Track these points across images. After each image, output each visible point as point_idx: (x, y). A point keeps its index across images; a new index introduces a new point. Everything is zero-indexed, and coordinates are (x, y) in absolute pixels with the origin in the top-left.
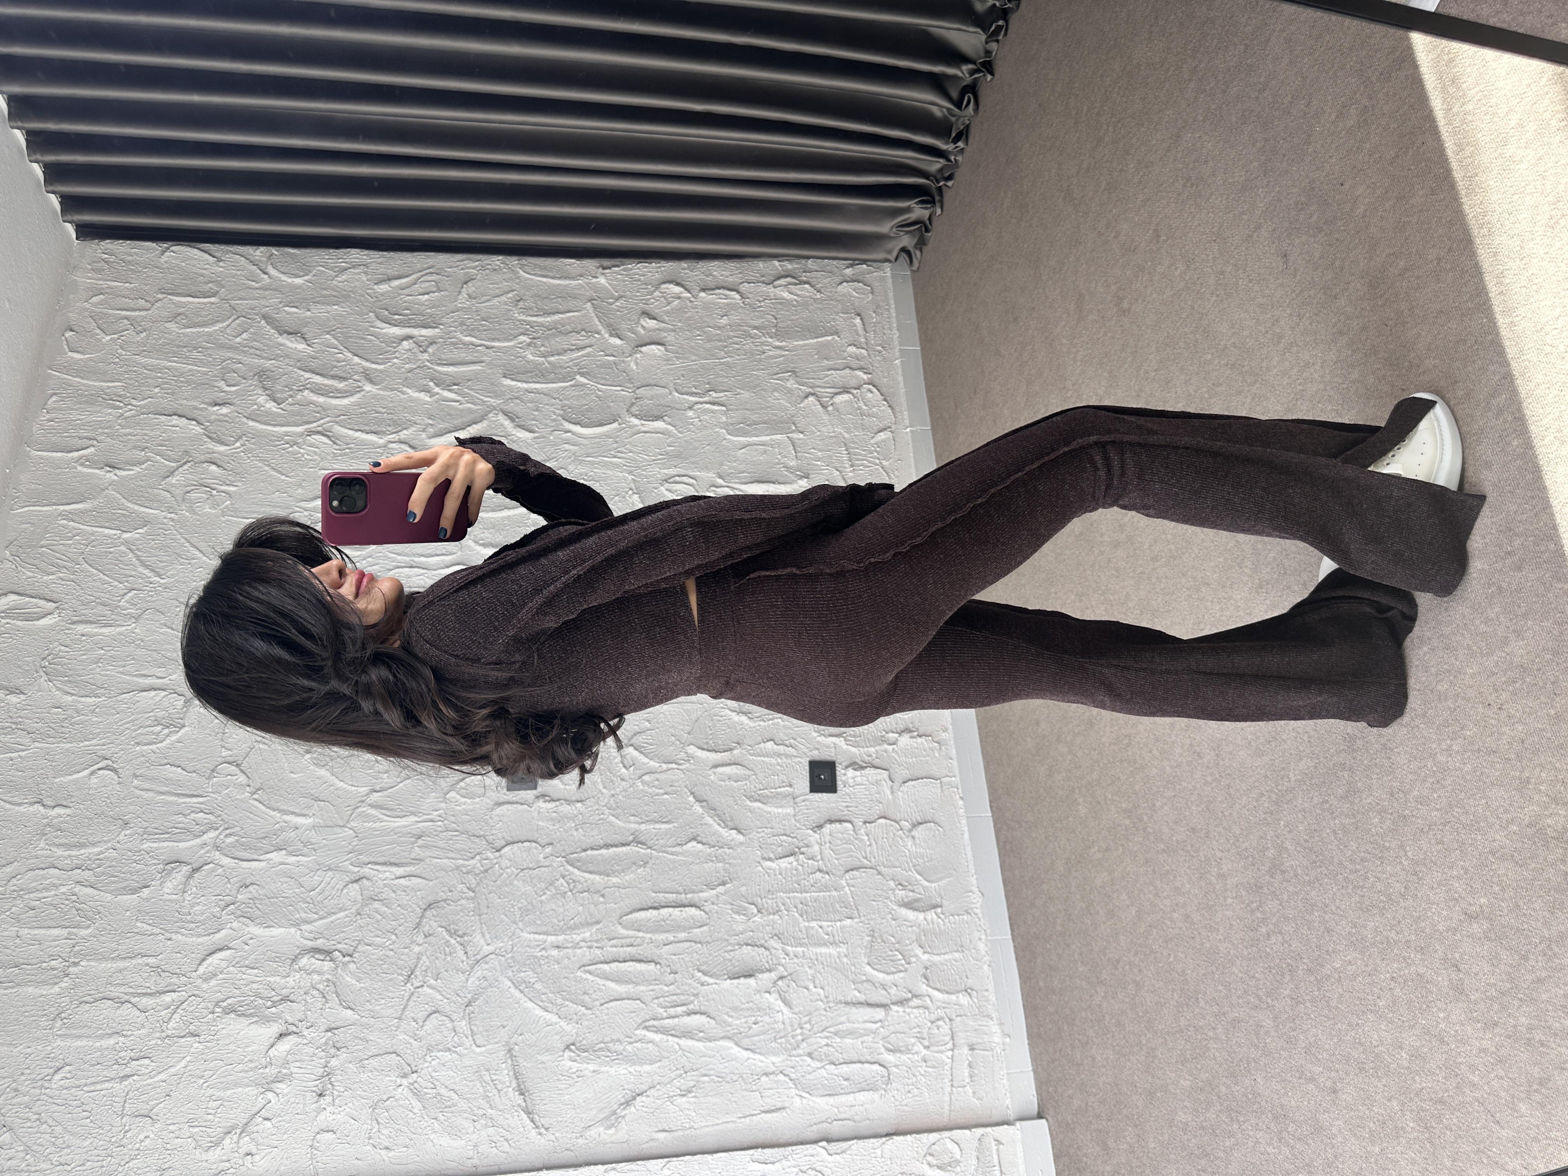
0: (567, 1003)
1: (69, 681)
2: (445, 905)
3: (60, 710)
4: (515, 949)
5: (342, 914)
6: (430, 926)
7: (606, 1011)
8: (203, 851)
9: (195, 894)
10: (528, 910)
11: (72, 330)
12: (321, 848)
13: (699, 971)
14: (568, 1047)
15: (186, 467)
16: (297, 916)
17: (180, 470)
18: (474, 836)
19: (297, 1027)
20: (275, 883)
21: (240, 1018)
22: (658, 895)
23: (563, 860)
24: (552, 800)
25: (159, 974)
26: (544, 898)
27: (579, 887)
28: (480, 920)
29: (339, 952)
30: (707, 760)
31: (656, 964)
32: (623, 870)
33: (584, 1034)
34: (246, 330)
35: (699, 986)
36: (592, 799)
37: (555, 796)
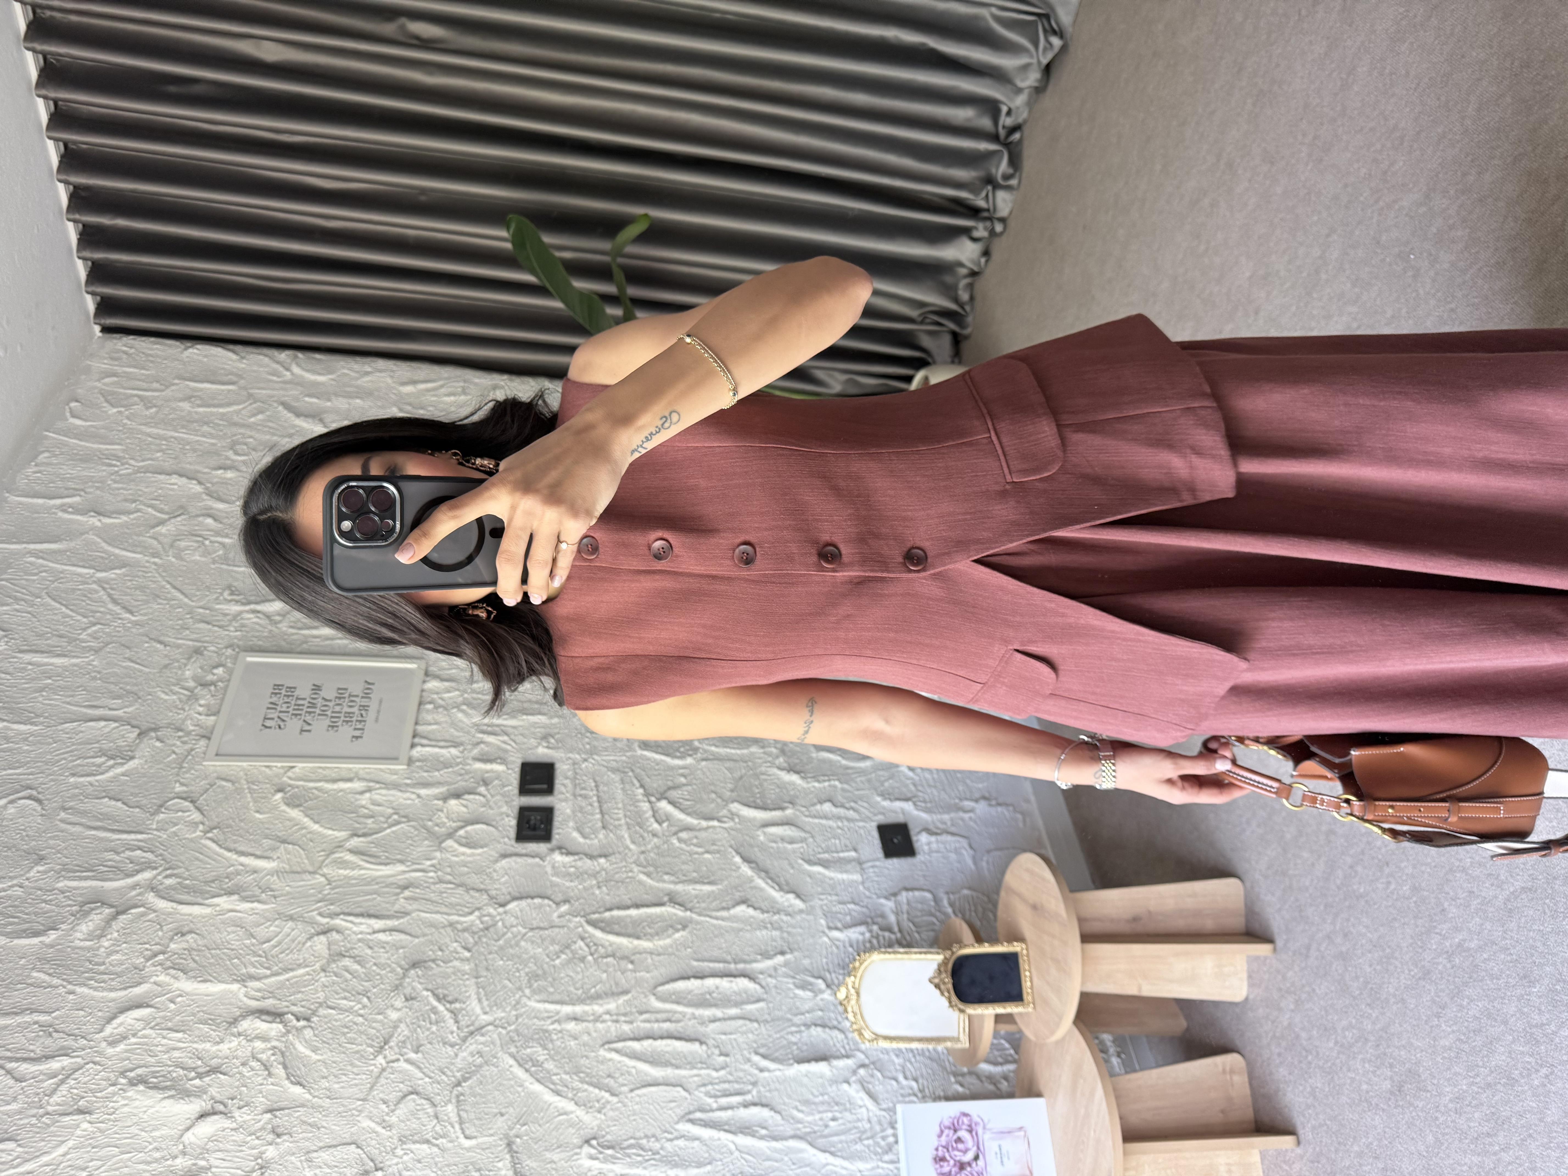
0: (586, 1087)
1: (4, 708)
2: (433, 966)
4: (520, 1020)
5: (301, 971)
6: (413, 988)
7: (637, 1099)
8: (134, 893)
9: (116, 940)
10: (537, 976)
11: (77, 402)
12: (282, 895)
13: (757, 1053)
14: (587, 1142)
15: (179, 519)
16: (244, 971)
17: (173, 521)
18: (473, 889)
19: (225, 1106)
20: (219, 932)
21: (151, 1092)
22: (701, 964)
23: (582, 920)
24: (569, 853)
25: (50, 1035)
26: (557, 962)
27: (602, 950)
28: (477, 983)
29: (293, 1014)
30: (754, 819)
31: (701, 1043)
32: (657, 934)
33: (609, 1126)
34: (262, 412)
35: (756, 1072)
36: (617, 855)
37: (573, 849)
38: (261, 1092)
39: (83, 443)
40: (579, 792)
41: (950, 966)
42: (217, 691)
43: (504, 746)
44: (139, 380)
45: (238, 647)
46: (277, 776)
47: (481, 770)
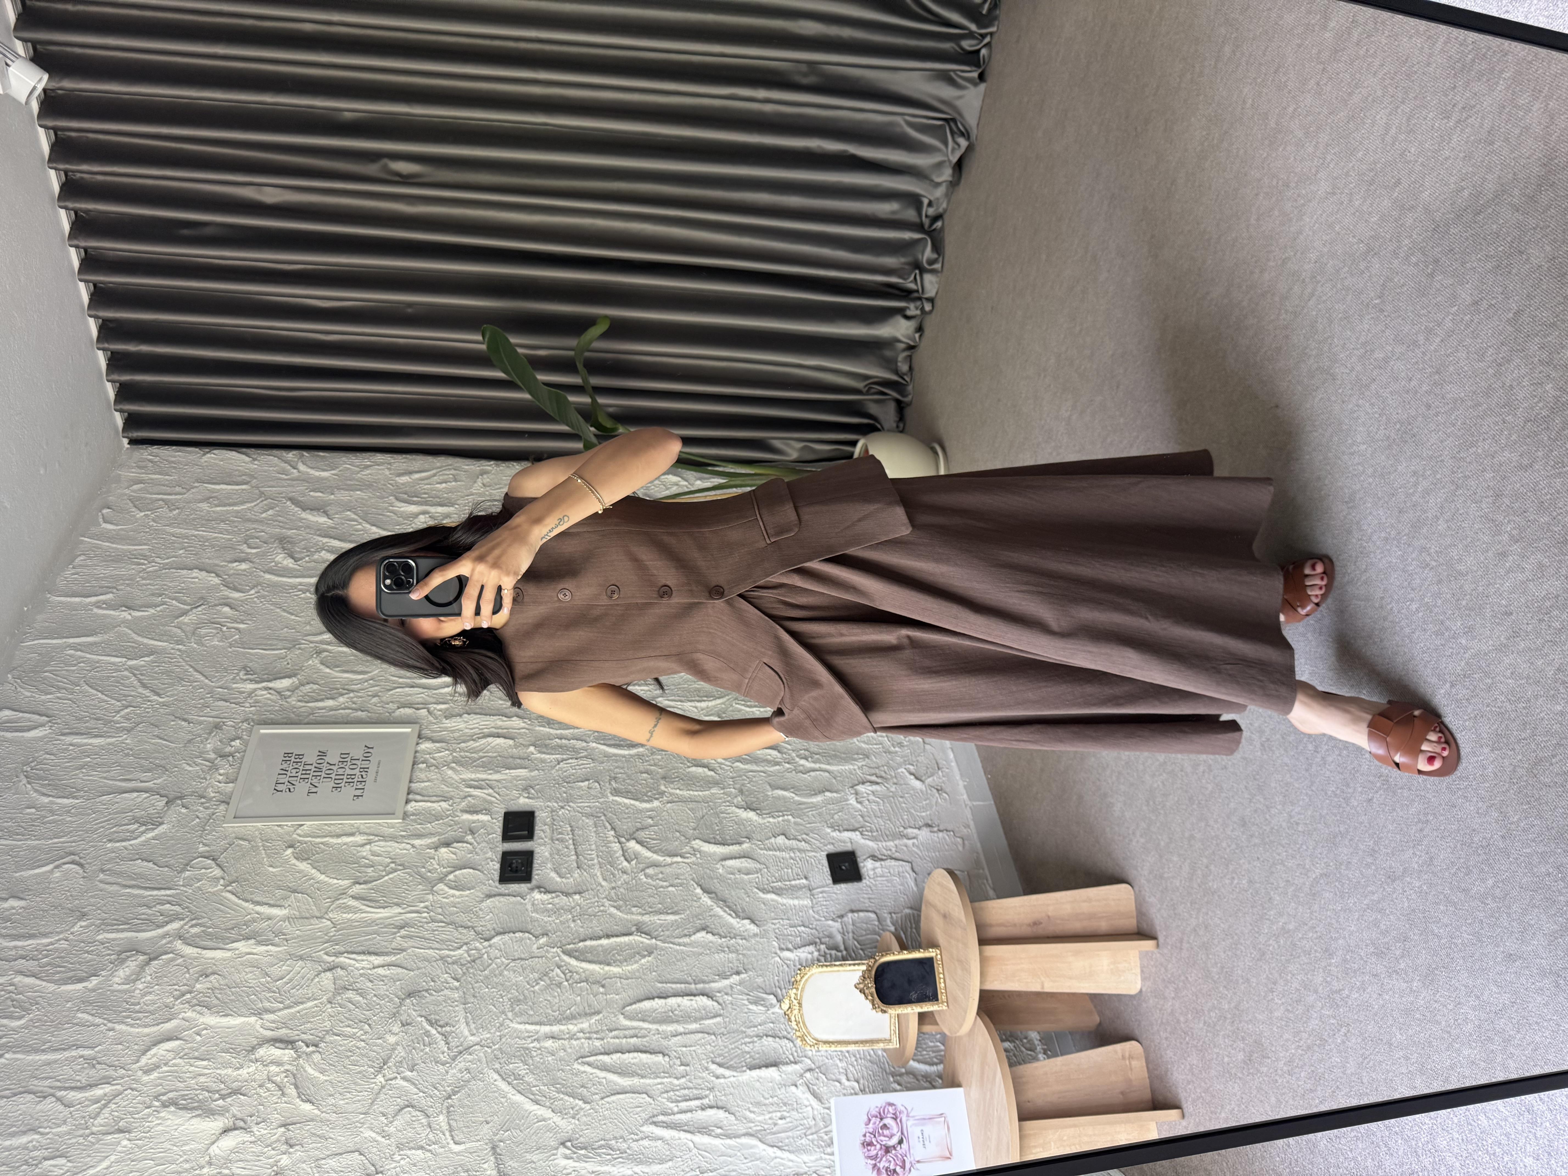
0: (562, 1096)
1: (49, 785)
2: (426, 995)
3: (33, 810)
4: (504, 1040)
5: (310, 1004)
6: (408, 1015)
7: (608, 1106)
8: (164, 941)
9: (149, 982)
10: (519, 1000)
11: (109, 508)
12: (293, 938)
13: (713, 1062)
14: (563, 1144)
15: (200, 609)
16: (261, 1005)
17: (194, 611)
18: (462, 926)
19: (245, 1122)
20: (239, 972)
21: (181, 1112)
22: (664, 985)
23: (559, 950)
24: (547, 892)
25: (94, 1066)
26: (537, 988)
27: (576, 977)
28: (465, 1009)
29: (302, 1042)
30: (715, 853)
31: (664, 1055)
32: (626, 960)
33: (582, 1130)
34: (272, 508)
35: (713, 1079)
36: (590, 892)
37: (550, 888)
38: (276, 1110)
39: (114, 546)
40: (556, 836)
41: (873, 973)
42: (234, 760)
43: (489, 798)
44: (164, 485)
45: (253, 720)
46: (288, 833)
47: (469, 821)
